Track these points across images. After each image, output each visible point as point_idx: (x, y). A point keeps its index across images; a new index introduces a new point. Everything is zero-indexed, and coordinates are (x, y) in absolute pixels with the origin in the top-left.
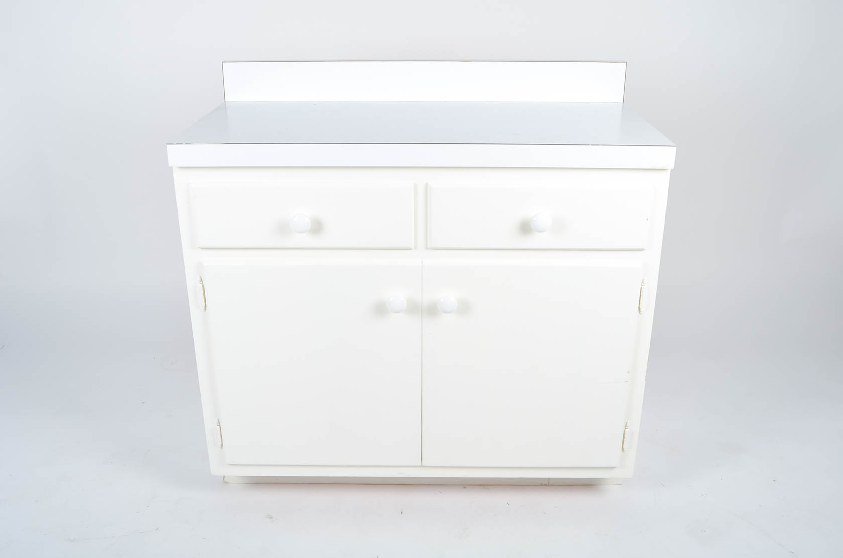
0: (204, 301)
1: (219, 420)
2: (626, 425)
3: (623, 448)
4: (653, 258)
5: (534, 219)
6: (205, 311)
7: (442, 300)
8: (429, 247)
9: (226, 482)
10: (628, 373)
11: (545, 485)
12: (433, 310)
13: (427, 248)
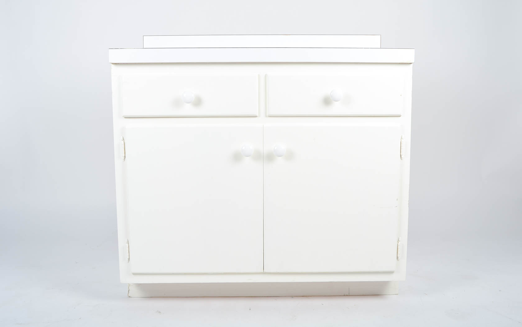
0: (124, 153)
1: (128, 240)
2: (398, 239)
3: (397, 258)
4: (406, 122)
5: (332, 94)
6: (124, 161)
7: (276, 148)
8: (267, 115)
9: (130, 297)
10: (397, 200)
11: (347, 295)
12: (270, 157)
13: (266, 116)
